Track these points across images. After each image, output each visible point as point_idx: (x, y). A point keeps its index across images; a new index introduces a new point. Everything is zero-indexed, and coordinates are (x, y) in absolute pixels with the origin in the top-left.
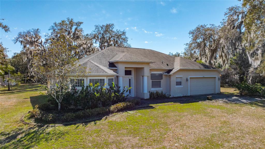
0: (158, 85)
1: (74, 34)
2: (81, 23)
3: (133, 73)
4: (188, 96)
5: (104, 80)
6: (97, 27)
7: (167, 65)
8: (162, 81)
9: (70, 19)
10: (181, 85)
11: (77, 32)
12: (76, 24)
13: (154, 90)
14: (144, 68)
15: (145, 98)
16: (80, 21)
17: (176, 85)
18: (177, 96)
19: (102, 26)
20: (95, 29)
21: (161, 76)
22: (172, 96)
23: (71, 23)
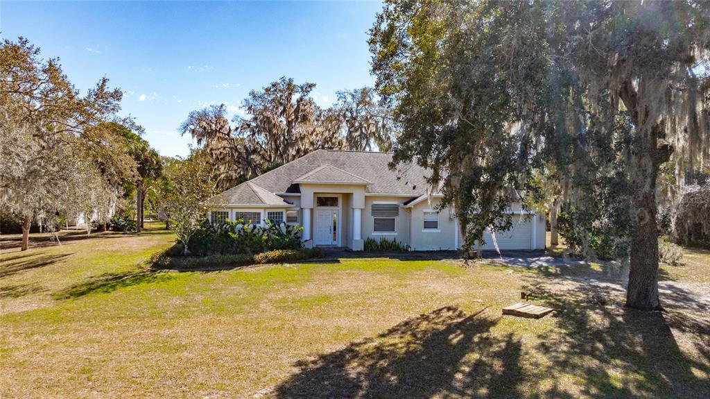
0: (390, 226)
1: (297, 111)
2: (311, 86)
3: (340, 201)
4: (454, 251)
5: (259, 214)
6: (341, 95)
7: (414, 188)
8: (397, 219)
9: (287, 79)
10: (437, 228)
11: (302, 107)
12: (302, 88)
13: (378, 235)
14: (352, 194)
15: (354, 249)
16: (311, 82)
17: (425, 228)
18: (425, 249)
19: (352, 91)
20: (338, 100)
21: (395, 209)
22: (413, 250)
23: (290, 87)
